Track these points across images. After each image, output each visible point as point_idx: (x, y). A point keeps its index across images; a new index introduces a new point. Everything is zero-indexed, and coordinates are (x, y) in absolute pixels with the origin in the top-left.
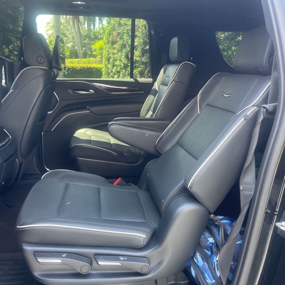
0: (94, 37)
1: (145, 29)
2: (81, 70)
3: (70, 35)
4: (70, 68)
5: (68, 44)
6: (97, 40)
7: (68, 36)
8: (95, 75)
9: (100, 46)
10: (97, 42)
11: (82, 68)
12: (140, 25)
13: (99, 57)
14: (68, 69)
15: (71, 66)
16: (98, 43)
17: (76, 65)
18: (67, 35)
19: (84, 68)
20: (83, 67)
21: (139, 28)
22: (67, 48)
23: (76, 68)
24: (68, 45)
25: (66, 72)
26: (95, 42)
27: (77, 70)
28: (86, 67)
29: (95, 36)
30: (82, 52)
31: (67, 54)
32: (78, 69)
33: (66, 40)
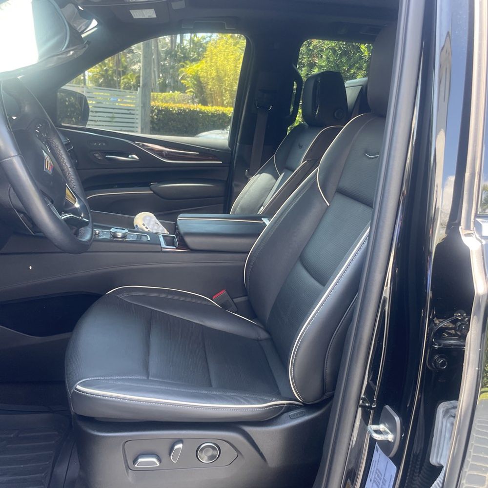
0: (182, 55)
1: (334, 55)
2: (179, 114)
3: (138, 50)
4: (162, 110)
5: (134, 65)
6: (188, 62)
7: (135, 51)
8: (201, 124)
9: (194, 72)
10: (188, 66)
11: (181, 110)
12: (325, 46)
13: (191, 91)
14: (159, 111)
15: (164, 105)
16: (190, 66)
17: (171, 105)
18: (133, 50)
19: (184, 110)
20: (182, 108)
21: (322, 51)
22: (132, 73)
23: (171, 109)
24: (133, 67)
25: (156, 117)
26: (185, 65)
27: (173, 114)
28: (187, 110)
29: (184, 54)
30: (159, 81)
31: (132, 83)
32: (174, 112)
33: (132, 58)
